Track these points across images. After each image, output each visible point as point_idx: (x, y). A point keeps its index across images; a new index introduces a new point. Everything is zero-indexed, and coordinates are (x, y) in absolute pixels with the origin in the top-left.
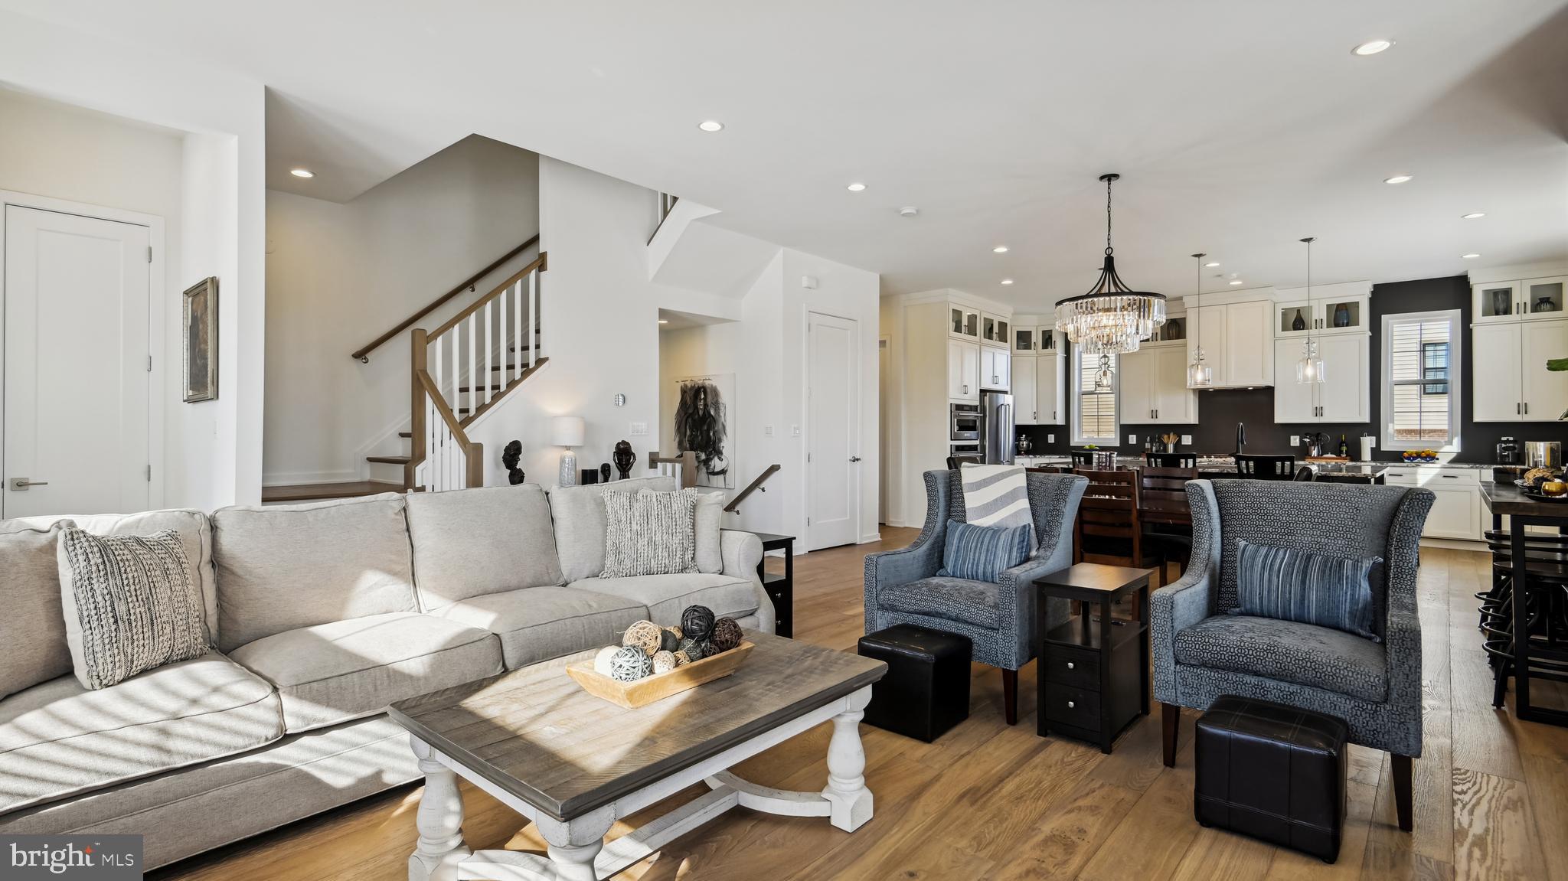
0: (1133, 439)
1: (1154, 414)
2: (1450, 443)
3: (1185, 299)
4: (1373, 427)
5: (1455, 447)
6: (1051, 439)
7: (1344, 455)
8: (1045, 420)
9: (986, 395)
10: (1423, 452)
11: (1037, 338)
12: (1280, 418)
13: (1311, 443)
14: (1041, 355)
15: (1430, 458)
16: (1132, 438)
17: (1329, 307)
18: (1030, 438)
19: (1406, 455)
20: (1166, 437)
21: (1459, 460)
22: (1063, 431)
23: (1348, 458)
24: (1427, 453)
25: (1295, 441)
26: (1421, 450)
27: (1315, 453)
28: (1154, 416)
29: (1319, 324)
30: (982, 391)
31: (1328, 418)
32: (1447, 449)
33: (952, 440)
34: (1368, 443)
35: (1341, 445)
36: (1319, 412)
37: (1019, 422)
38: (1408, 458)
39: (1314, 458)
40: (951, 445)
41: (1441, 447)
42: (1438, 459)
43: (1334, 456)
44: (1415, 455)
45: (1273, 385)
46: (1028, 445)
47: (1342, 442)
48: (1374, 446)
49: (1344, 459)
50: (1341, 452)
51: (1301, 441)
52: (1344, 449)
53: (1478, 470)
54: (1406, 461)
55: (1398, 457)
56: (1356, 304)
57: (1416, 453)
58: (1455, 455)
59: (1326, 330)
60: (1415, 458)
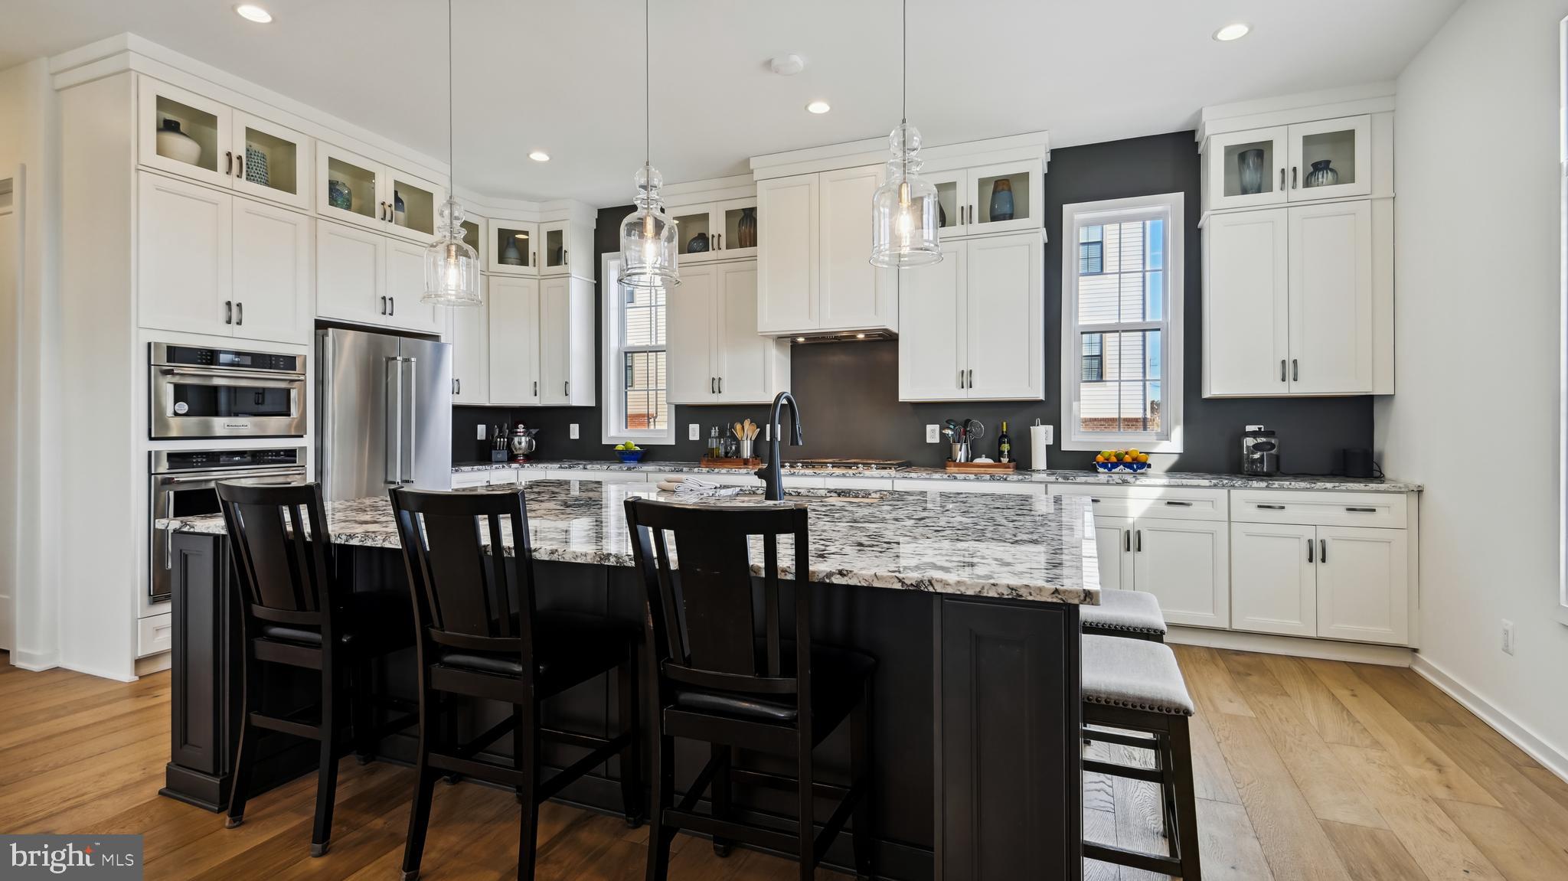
0: (694, 432)
1: (716, 386)
2: (1167, 436)
3: (754, 164)
4: (1049, 409)
5: (1175, 444)
6: (575, 431)
7: (1005, 460)
8: (551, 398)
9: (327, 335)
10: (1127, 453)
11: (538, 247)
12: (908, 392)
13: (956, 440)
14: (545, 277)
15: (1138, 465)
16: (694, 430)
17: (982, 183)
18: (534, 431)
19: (1100, 458)
20: (738, 426)
21: (1183, 466)
22: (591, 417)
23: (1012, 464)
24: (1134, 455)
25: (933, 434)
26: (1122, 450)
27: (961, 455)
28: (716, 390)
29: (967, 214)
30: (321, 325)
31: (980, 392)
32: (1164, 446)
33: (151, 439)
34: (1041, 436)
35: (1000, 443)
36: (966, 379)
37: (464, 400)
38: (1104, 465)
39: (960, 465)
40: (150, 453)
41: (1154, 445)
42: (1149, 466)
43: (990, 461)
44: (1114, 459)
45: (897, 332)
46: (530, 444)
47: (1003, 436)
48: (1051, 442)
49: (1006, 467)
50: (1001, 454)
51: (942, 436)
52: (1006, 447)
53: (1225, 491)
54: (1101, 470)
55: (1086, 463)
56: (1024, 177)
57: (1117, 456)
58: (1175, 458)
59: (977, 227)
60: (1115, 465)
